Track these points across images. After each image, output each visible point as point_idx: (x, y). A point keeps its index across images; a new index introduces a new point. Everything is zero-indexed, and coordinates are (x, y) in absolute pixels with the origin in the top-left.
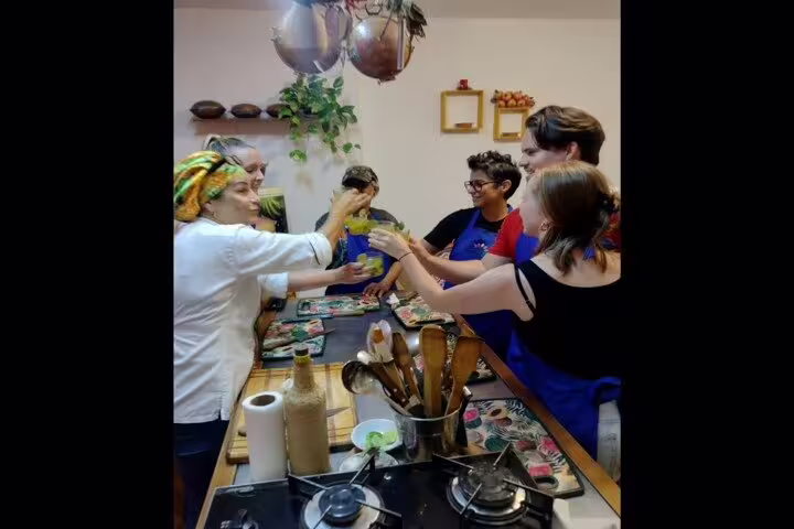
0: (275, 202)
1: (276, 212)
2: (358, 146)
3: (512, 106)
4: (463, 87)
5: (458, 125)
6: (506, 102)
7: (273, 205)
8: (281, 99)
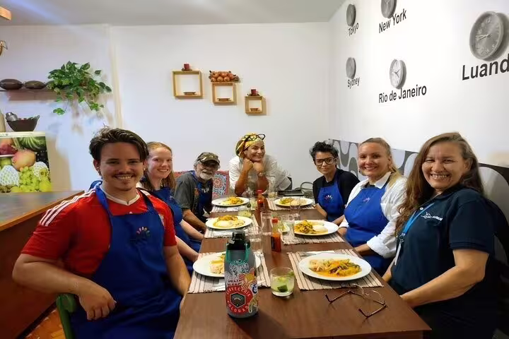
0: (35, 140)
1: (36, 147)
2: (102, 106)
3: (220, 81)
4: (187, 69)
5: (186, 93)
6: (216, 78)
7: (35, 142)
8: (49, 78)
